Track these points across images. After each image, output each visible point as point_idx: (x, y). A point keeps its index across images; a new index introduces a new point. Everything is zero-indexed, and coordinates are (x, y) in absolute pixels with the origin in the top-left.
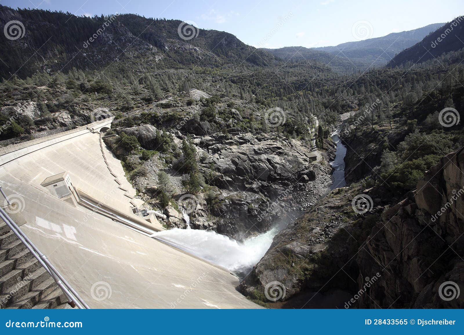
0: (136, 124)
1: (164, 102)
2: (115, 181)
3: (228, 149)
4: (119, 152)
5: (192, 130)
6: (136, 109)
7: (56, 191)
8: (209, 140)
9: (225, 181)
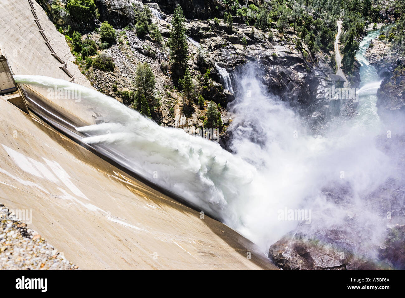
2: (63, 69)
4: (61, 20)
8: (202, 28)
9: (224, 96)
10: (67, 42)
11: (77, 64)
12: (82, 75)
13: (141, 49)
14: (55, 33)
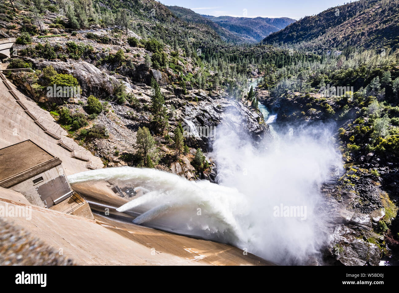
0: (59, 58)
1: (98, 33)
2: (60, 145)
3: (190, 105)
4: (43, 98)
5: (141, 78)
6: (49, 35)
7: (40, 194)
8: (165, 93)
9: (196, 141)
10: (54, 118)
11: (71, 137)
12: (80, 146)
13: (125, 115)
14: (39, 111)
